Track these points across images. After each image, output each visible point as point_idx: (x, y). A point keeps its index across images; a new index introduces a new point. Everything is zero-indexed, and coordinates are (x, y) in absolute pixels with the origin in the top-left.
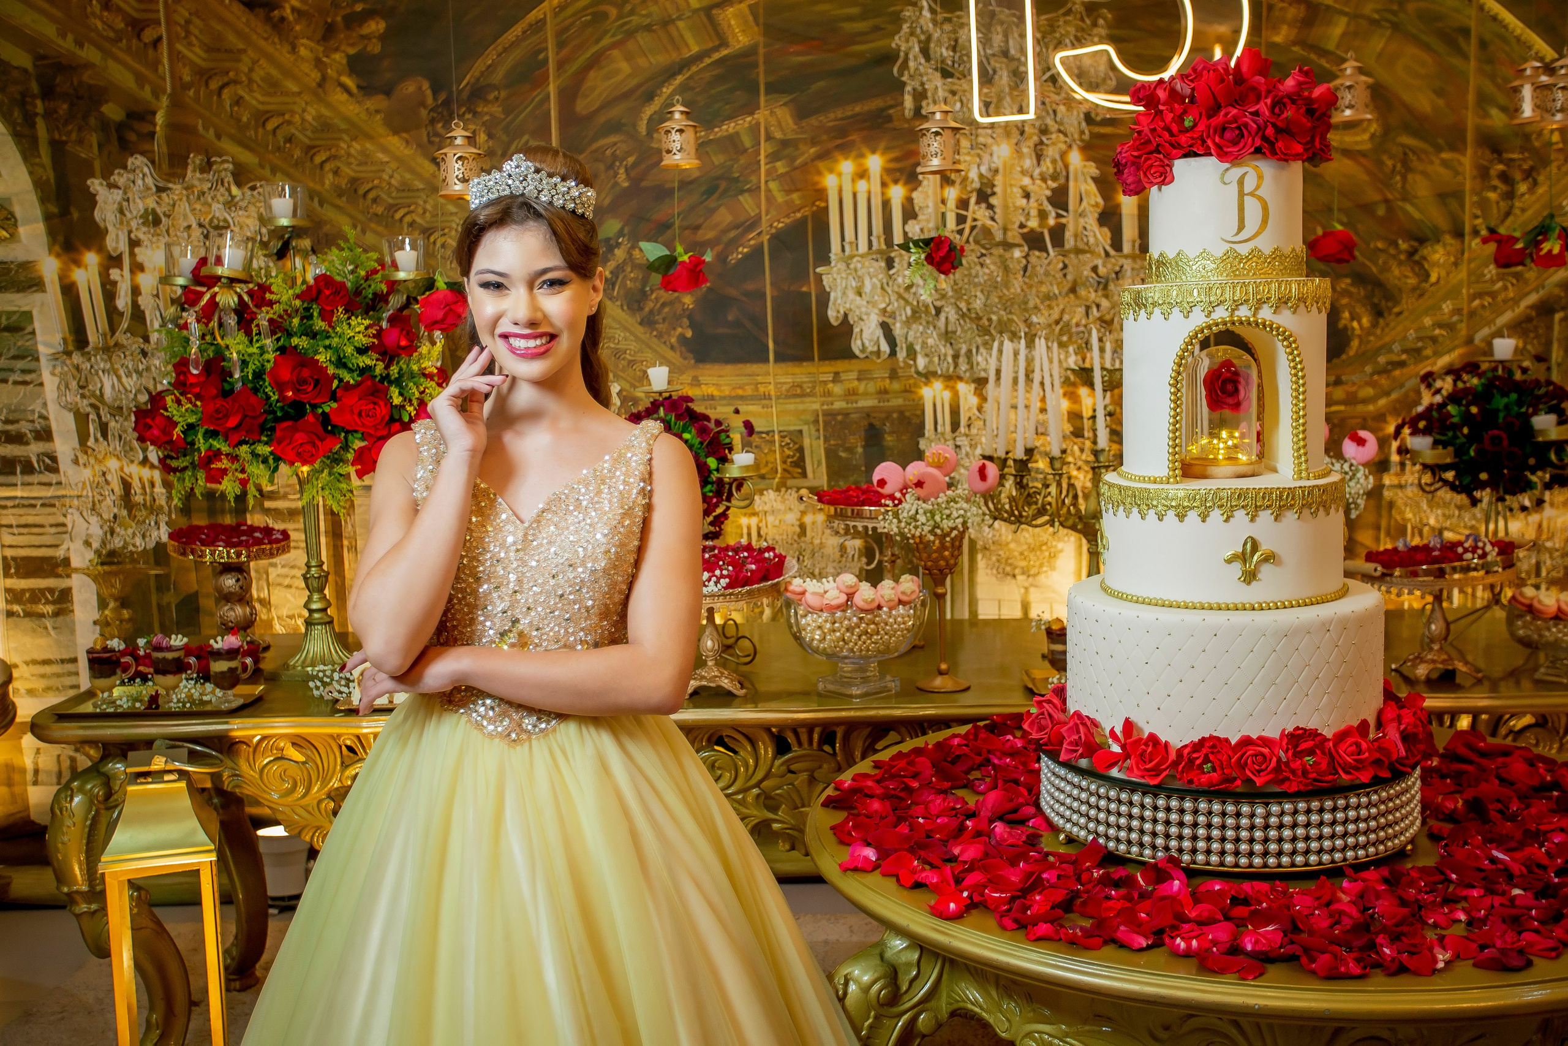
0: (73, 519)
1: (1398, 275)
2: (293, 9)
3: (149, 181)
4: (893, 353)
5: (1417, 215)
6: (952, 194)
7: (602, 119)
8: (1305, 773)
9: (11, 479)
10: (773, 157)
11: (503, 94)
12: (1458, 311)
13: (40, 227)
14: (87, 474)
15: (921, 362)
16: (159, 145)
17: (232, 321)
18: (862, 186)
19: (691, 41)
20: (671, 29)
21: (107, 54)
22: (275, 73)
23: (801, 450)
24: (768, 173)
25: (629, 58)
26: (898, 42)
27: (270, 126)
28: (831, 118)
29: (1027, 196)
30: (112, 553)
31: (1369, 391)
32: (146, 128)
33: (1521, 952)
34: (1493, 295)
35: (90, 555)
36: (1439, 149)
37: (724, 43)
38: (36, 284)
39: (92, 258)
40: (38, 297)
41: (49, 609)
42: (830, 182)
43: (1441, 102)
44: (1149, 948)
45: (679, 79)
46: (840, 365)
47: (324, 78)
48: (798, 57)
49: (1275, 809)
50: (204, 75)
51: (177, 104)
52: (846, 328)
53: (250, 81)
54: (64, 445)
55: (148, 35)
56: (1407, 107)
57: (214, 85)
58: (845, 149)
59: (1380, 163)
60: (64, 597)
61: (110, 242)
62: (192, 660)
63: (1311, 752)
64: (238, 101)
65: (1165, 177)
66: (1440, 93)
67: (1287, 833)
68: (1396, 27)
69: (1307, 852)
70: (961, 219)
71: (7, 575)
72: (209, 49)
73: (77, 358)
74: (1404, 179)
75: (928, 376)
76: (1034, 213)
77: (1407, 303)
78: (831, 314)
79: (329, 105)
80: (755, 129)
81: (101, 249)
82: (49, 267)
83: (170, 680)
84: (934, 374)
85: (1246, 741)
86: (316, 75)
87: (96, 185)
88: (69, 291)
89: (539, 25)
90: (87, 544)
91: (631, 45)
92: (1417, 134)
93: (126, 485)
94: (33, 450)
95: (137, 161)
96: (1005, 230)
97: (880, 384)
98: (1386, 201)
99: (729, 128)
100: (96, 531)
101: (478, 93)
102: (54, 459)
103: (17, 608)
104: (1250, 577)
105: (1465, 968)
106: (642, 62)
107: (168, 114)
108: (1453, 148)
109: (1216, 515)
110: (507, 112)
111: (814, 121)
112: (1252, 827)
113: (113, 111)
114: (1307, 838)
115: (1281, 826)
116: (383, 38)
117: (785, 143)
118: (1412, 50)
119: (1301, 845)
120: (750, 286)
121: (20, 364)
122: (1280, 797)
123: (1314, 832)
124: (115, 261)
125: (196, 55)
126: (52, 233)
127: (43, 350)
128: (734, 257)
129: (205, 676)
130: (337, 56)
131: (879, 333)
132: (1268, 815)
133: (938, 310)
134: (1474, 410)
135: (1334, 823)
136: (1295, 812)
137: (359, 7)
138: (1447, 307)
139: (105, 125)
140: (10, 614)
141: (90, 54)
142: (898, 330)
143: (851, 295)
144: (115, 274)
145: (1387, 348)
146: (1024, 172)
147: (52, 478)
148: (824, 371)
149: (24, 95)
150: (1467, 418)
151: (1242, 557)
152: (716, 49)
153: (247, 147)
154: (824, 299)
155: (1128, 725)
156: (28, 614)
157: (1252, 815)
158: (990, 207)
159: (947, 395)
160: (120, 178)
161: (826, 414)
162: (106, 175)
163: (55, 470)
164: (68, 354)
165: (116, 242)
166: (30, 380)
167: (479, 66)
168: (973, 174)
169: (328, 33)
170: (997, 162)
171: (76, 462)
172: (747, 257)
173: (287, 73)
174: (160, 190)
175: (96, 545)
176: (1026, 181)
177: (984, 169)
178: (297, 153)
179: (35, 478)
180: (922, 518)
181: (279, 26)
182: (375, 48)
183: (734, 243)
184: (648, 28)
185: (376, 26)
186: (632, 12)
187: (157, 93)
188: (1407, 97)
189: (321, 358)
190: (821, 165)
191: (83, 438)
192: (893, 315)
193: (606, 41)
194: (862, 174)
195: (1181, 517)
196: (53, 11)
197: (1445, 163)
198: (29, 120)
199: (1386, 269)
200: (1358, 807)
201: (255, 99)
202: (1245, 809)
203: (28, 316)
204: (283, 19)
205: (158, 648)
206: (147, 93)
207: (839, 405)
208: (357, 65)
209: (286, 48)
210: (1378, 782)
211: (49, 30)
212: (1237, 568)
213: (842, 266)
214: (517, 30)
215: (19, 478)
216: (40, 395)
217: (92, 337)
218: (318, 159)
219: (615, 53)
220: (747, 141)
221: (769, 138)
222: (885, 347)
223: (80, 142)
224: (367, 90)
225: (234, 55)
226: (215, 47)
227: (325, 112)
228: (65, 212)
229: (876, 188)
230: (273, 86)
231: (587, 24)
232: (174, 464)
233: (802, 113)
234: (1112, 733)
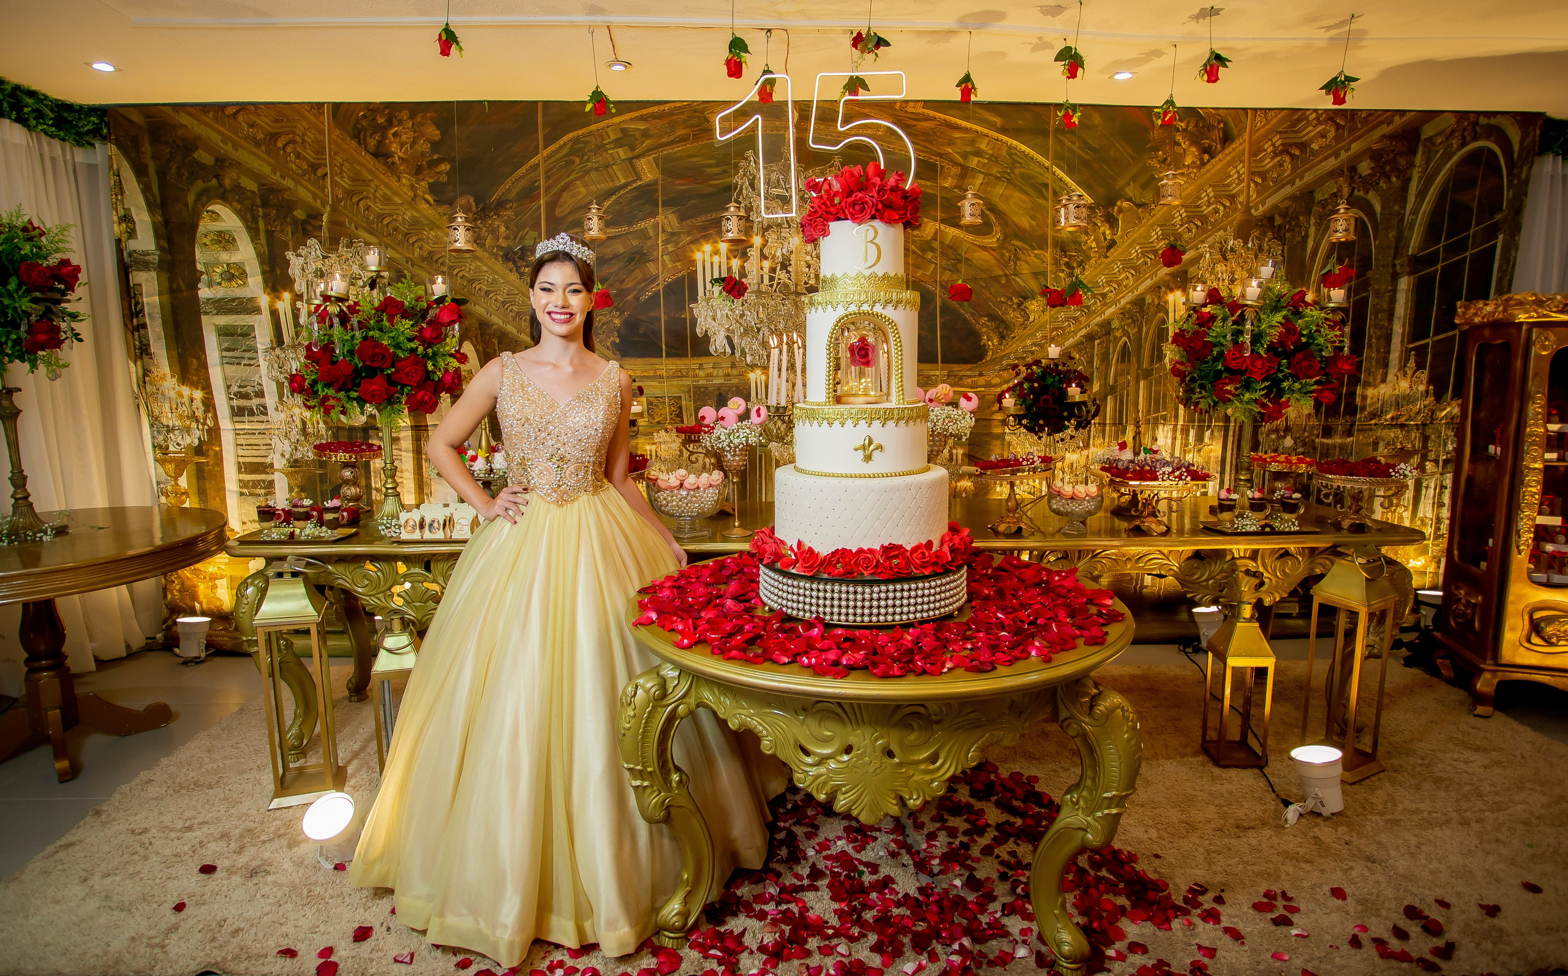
0: (275, 441)
1: (1012, 315)
2: (400, 158)
3: (319, 252)
4: (733, 353)
5: (1022, 284)
6: (766, 264)
7: (570, 219)
8: (891, 568)
9: (242, 419)
10: (666, 242)
11: (515, 205)
12: (1045, 337)
13: (260, 278)
14: (283, 416)
15: (749, 359)
16: (324, 233)
17: (336, 321)
18: (716, 259)
19: (621, 177)
20: (610, 170)
21: (298, 183)
22: (388, 192)
23: (680, 408)
24: (663, 251)
25: (586, 186)
26: (737, 179)
27: (385, 222)
28: (699, 221)
29: (809, 266)
30: (296, 461)
31: (997, 380)
32: (318, 223)
33: (992, 663)
34: (1063, 329)
35: (284, 462)
36: (1034, 249)
37: (639, 178)
38: (257, 310)
39: (287, 296)
40: (258, 317)
41: (262, 491)
42: (698, 256)
43: (1034, 223)
44: (789, 663)
45: (614, 198)
46: (703, 360)
47: (415, 196)
48: (681, 187)
49: (876, 589)
50: (350, 194)
51: (334, 210)
52: (707, 338)
53: (375, 197)
54: (270, 400)
55: (320, 172)
56: (1016, 225)
57: (355, 200)
58: (706, 238)
59: (1003, 254)
60: (271, 484)
61: (297, 287)
62: (315, 513)
63: (895, 557)
64: (368, 208)
65: (825, 232)
66: (1033, 218)
67: (883, 603)
68: (1009, 181)
69: (894, 614)
70: (772, 279)
71: (240, 472)
72: (353, 180)
73: (278, 351)
74: (1015, 263)
75: (753, 367)
76: (812, 276)
77: (1018, 332)
78: (698, 330)
79: (418, 211)
80: (656, 226)
81: (292, 290)
82: (264, 300)
83: (301, 523)
84: (756, 365)
85: (861, 551)
86: (411, 194)
87: (290, 255)
88: (274, 314)
89: (536, 167)
90: (283, 455)
91: (587, 178)
92: (1021, 240)
93: (304, 423)
94: (254, 402)
95: (312, 242)
96: (796, 285)
97: (726, 371)
98: (1006, 275)
99: (642, 225)
100: (287, 448)
101: (501, 204)
102: (265, 408)
103: (245, 491)
104: (868, 458)
105: (960, 671)
106: (593, 188)
107: (330, 216)
108: (1041, 248)
109: (849, 423)
110: (517, 214)
111: (689, 222)
112: (863, 600)
113: (299, 214)
114: (894, 606)
115: (879, 599)
116: (448, 173)
117: (673, 234)
118: (1017, 194)
119: (890, 610)
120: (653, 314)
121: (247, 355)
122: (879, 583)
123: (898, 602)
124: (299, 297)
125: (346, 183)
126: (266, 282)
127: (260, 347)
128: (643, 298)
129: (321, 522)
130: (423, 183)
131: (725, 342)
132: (872, 592)
133: (759, 330)
134: (1036, 385)
135: (909, 597)
136: (888, 591)
137: (436, 157)
138: (1039, 335)
139: (295, 221)
140: (242, 494)
141: (288, 183)
142: (736, 340)
143: (709, 320)
144: (299, 304)
145: (1007, 356)
146: (807, 253)
147: (264, 418)
148: (693, 363)
149: (252, 205)
150: (1032, 388)
151: (864, 447)
152: (635, 181)
153: (372, 234)
154: (694, 322)
155: (800, 543)
156: (251, 494)
157: (863, 593)
158: (788, 272)
159: (763, 377)
160: (303, 251)
161: (695, 387)
162: (295, 249)
163: (266, 414)
164: (273, 349)
165: (300, 286)
166: (253, 364)
167: (502, 189)
168: (779, 254)
169: (418, 171)
170: (792, 247)
171: (277, 409)
172: (651, 297)
173: (395, 193)
174: (324, 257)
175: (287, 456)
176: (808, 258)
177: (784, 251)
178: (400, 237)
179: (255, 418)
180: (723, 437)
181: (391, 167)
182: (444, 179)
183: (643, 290)
184: (597, 169)
185: (445, 167)
186: (588, 160)
187: (323, 205)
188: (1016, 219)
189: (385, 343)
190: (693, 247)
191: (281, 396)
192: (733, 332)
193: (573, 176)
194: (716, 252)
195: (830, 424)
196: (270, 159)
197: (1036, 256)
198: (255, 219)
199: (1006, 313)
200: (924, 588)
201: (378, 207)
202: (860, 589)
203: (252, 328)
204: (394, 163)
205: (295, 506)
206: (318, 204)
207: (702, 382)
208: (433, 189)
209: (395, 179)
210: (936, 575)
211: (267, 170)
212: (861, 453)
213: (704, 303)
214: (523, 169)
215: (246, 418)
216: (258, 372)
217: (286, 340)
218: (411, 241)
219: (578, 183)
220: (651, 233)
221: (664, 231)
222: (728, 350)
223: (282, 231)
224: (439, 202)
225: (366, 183)
226: (356, 179)
227: (415, 214)
228: (273, 270)
229: (724, 260)
230: (387, 200)
231: (562, 167)
232: (309, 404)
233: (682, 218)
234: (791, 549)
